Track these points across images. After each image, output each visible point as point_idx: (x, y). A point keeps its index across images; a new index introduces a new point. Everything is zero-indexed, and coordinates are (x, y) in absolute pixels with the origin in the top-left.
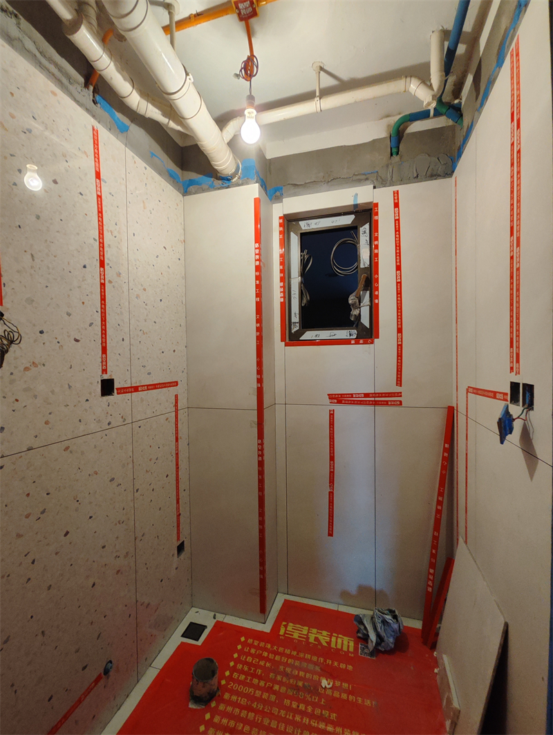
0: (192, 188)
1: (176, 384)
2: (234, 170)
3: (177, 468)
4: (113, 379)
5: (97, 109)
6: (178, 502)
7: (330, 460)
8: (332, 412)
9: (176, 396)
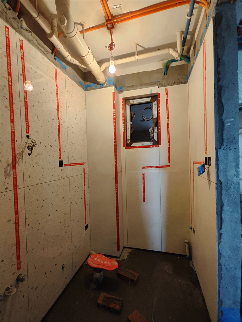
0: (88, 88)
1: (83, 163)
2: (105, 81)
3: (85, 196)
4: (63, 161)
5: (56, 61)
6: (85, 209)
8: (144, 174)
9: (84, 168)
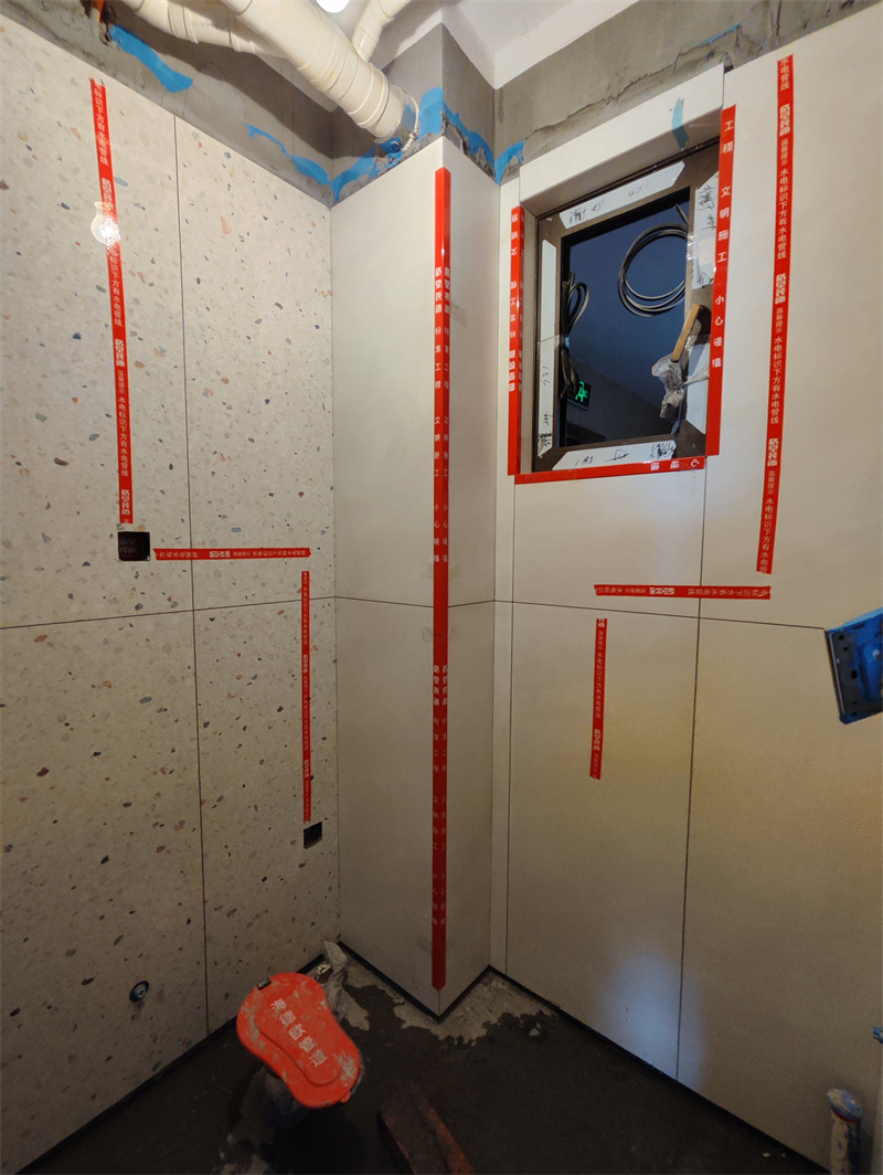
0: (345, 188)
1: (307, 552)
3: (306, 699)
4: (148, 534)
5: (111, 51)
6: (306, 757)
7: (595, 727)
8: (602, 625)
9: (306, 575)
